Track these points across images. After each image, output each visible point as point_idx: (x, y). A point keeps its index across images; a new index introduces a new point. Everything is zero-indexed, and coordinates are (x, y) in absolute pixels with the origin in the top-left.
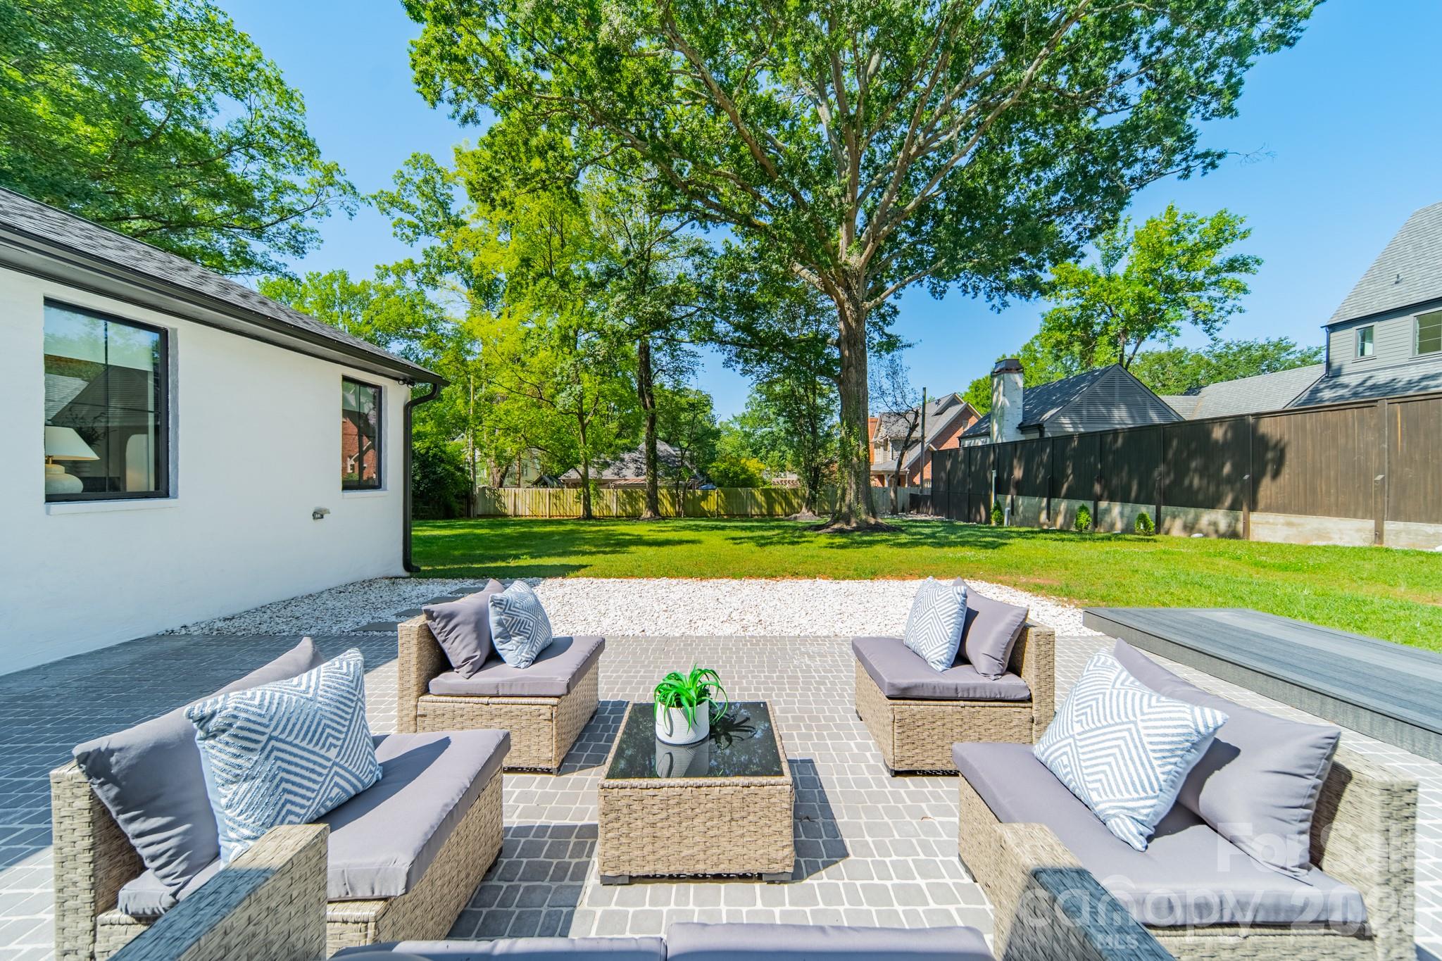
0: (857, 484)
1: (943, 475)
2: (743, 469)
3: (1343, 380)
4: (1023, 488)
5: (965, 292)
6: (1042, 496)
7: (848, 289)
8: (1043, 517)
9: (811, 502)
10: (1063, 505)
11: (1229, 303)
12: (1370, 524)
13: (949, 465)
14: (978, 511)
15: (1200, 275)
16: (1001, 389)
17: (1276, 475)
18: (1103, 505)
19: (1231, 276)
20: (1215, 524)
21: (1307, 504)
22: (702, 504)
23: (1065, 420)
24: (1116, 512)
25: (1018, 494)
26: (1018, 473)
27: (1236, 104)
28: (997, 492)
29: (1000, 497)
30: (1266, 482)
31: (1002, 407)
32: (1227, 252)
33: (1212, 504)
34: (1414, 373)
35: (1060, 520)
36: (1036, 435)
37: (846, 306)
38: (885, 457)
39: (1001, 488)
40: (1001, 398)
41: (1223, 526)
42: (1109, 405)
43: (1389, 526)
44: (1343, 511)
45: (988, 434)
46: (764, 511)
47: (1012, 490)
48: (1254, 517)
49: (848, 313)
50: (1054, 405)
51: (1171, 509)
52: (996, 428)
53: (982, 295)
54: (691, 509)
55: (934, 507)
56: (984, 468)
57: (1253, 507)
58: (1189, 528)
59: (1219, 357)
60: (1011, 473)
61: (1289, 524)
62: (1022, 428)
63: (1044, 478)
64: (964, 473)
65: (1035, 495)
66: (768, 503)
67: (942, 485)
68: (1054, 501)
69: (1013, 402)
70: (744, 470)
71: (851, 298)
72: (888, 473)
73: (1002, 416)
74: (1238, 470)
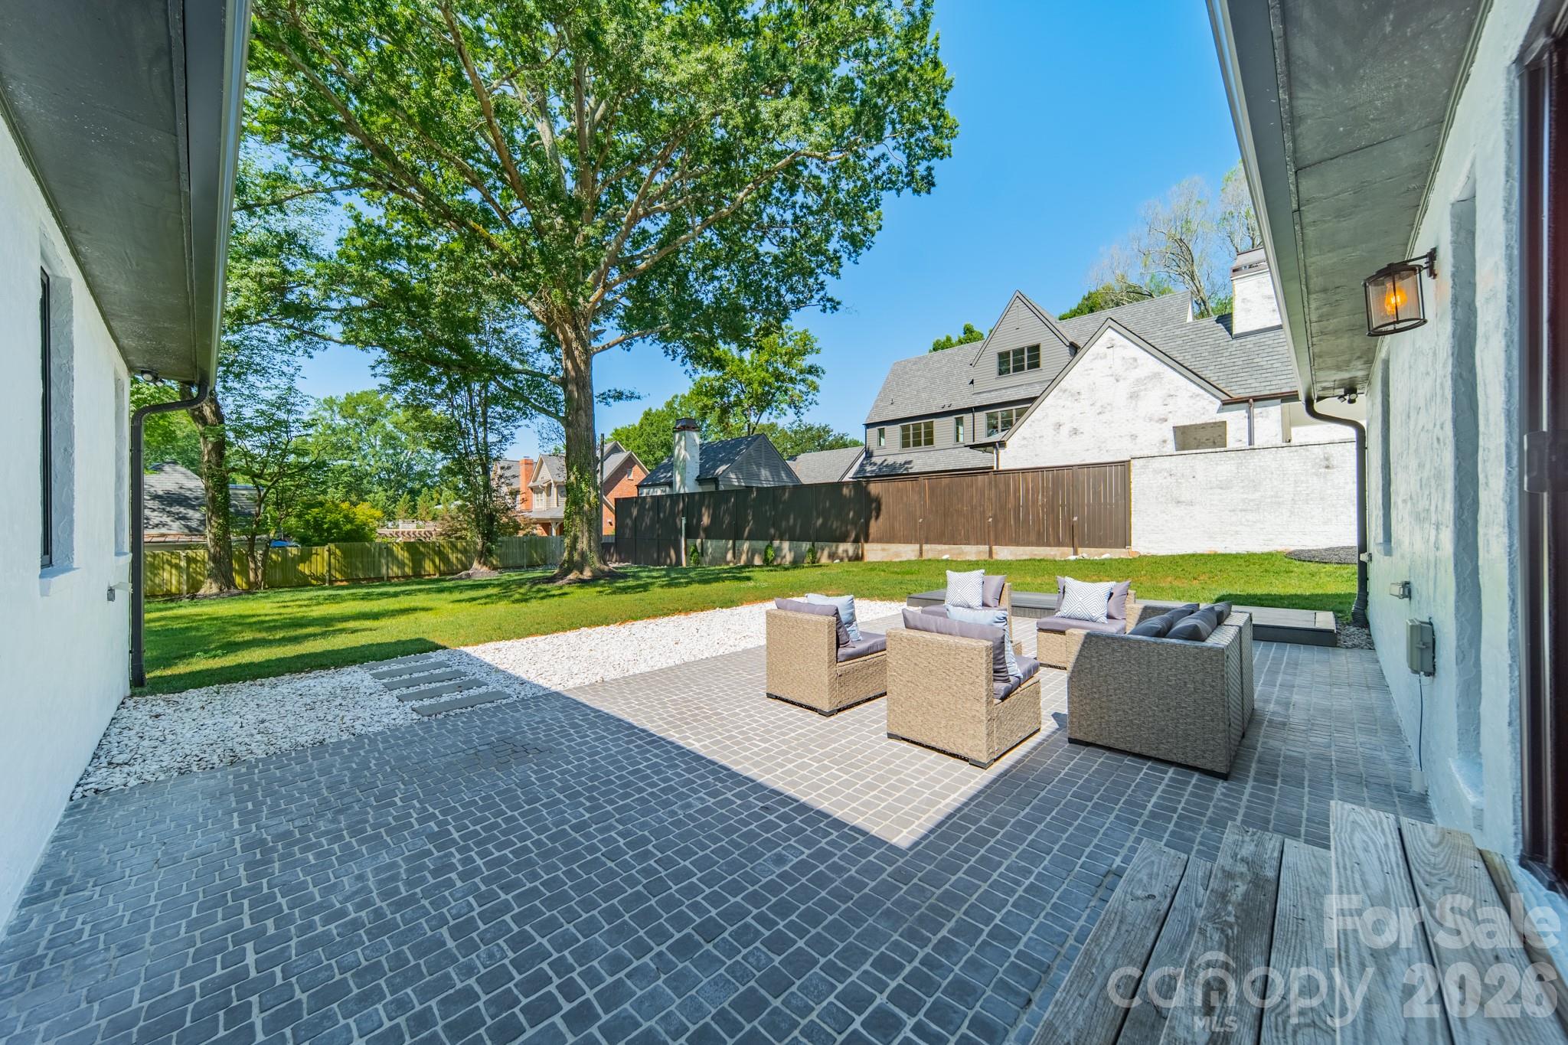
0: (589, 531)
1: (629, 522)
2: (346, 517)
3: (874, 460)
4: (711, 533)
5: (667, 353)
6: (728, 539)
7: (576, 328)
8: (729, 556)
9: (485, 555)
10: (746, 545)
11: (810, 396)
12: (917, 546)
13: (635, 512)
14: (669, 555)
15: (793, 373)
16: (683, 443)
17: (877, 517)
18: (776, 543)
19: (810, 378)
20: (846, 551)
21: (889, 538)
22: (301, 567)
23: (732, 476)
24: (787, 551)
25: (707, 538)
26: (706, 520)
27: (840, 271)
28: (687, 537)
29: (690, 541)
30: (873, 522)
31: (684, 460)
32: (808, 360)
33: (843, 539)
34: (901, 459)
35: (744, 558)
36: (711, 488)
37: (574, 345)
38: (548, 502)
39: (691, 533)
40: (683, 452)
41: (851, 553)
42: (759, 465)
43: (926, 547)
44: (907, 541)
45: (670, 484)
46: (408, 571)
47: (702, 534)
48: (867, 546)
49: (576, 353)
50: (723, 462)
51: (821, 544)
52: (678, 478)
53: (679, 359)
54: (278, 576)
55: (619, 553)
56: (673, 515)
57: (867, 541)
58: (832, 556)
59: (796, 433)
60: (700, 519)
61: (883, 550)
62: (700, 480)
63: (730, 523)
64: (652, 520)
65: (721, 538)
66: (413, 561)
67: (628, 531)
68: (738, 543)
69: (692, 457)
70: (348, 519)
71: (579, 338)
72: (556, 520)
73: (684, 468)
74: (858, 515)
